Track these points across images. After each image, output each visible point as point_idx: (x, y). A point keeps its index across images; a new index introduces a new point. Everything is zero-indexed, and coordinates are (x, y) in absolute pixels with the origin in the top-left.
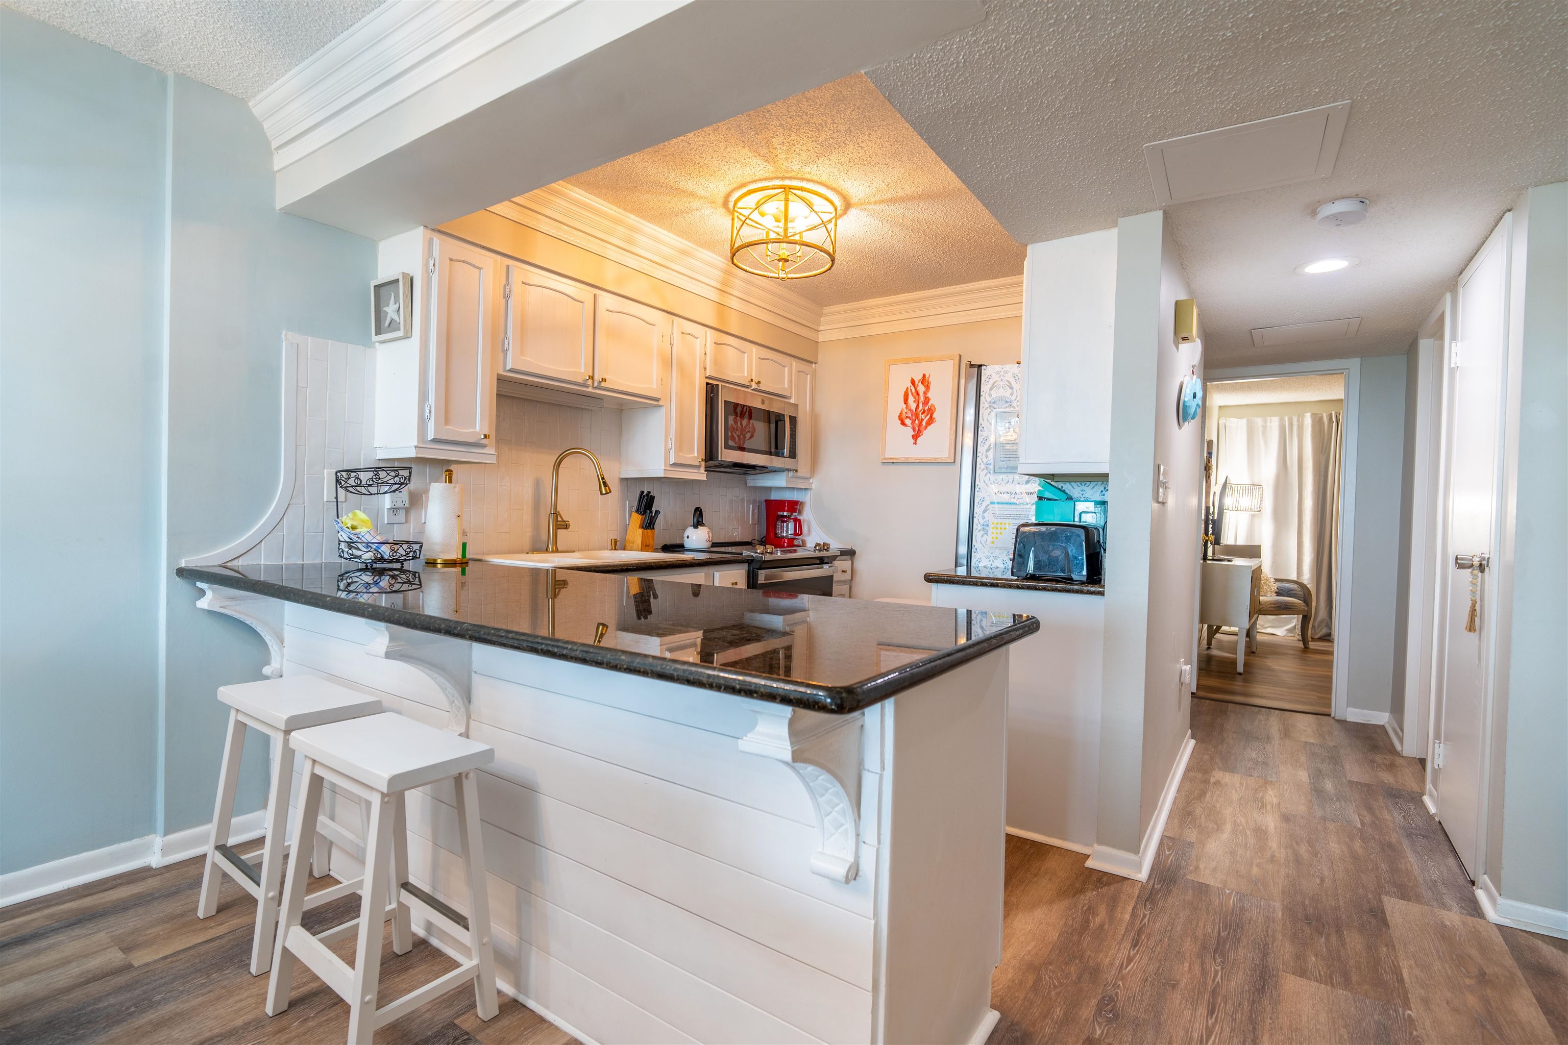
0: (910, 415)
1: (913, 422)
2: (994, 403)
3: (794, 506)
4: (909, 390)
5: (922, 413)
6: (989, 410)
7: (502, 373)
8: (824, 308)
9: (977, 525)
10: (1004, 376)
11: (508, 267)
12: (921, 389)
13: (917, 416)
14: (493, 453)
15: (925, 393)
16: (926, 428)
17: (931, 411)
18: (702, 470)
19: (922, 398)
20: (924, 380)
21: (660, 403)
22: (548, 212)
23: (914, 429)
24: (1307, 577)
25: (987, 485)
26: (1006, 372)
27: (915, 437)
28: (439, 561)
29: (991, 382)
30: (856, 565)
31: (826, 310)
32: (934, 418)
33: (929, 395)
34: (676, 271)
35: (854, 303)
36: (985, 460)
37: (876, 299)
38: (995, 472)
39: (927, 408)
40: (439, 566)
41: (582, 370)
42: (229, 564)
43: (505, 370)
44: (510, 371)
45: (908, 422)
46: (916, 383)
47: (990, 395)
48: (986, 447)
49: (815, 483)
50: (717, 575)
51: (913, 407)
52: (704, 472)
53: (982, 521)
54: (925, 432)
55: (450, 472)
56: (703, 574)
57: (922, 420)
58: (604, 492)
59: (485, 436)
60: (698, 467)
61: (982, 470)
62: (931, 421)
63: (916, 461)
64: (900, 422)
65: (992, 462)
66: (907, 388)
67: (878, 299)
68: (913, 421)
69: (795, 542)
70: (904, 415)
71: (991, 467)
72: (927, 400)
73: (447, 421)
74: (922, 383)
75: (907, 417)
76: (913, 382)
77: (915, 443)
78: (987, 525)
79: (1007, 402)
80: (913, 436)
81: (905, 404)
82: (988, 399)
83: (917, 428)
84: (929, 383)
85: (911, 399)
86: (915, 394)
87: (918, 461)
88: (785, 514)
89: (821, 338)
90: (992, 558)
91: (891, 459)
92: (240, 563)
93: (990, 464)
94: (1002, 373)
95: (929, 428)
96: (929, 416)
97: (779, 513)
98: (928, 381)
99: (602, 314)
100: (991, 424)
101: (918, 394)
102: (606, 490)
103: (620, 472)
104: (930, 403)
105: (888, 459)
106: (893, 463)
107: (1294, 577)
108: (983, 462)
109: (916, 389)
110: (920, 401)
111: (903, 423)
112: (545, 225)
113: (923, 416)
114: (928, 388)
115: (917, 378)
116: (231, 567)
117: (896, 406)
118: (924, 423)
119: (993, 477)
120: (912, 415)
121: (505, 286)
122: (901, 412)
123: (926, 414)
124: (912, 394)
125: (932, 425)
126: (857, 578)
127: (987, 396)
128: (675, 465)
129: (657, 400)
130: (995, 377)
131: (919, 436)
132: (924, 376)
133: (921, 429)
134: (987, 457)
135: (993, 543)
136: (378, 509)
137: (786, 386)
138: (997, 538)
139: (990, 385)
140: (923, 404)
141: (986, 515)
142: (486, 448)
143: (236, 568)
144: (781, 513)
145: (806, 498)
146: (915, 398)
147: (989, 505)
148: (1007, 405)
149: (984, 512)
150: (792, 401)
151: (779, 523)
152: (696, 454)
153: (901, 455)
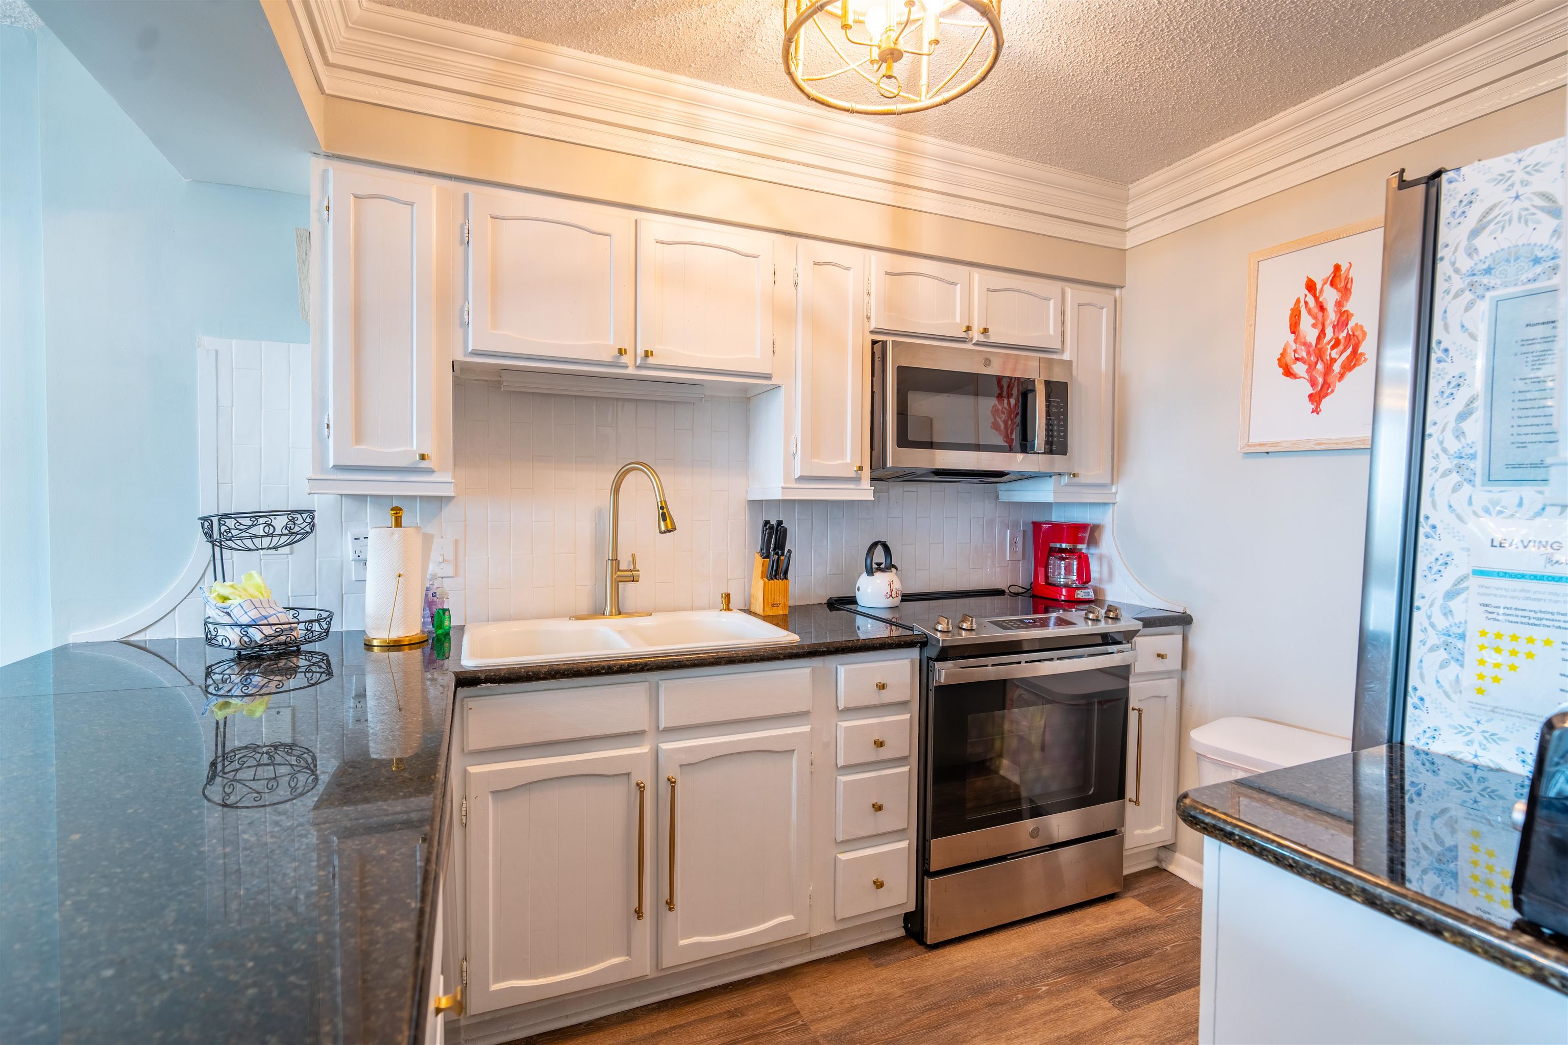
0: (1304, 354)
1: (1311, 368)
2: (1488, 271)
3: (1081, 533)
4: (1302, 304)
5: (1333, 348)
6: (1468, 296)
7: (460, 357)
8: (1130, 186)
9: (1424, 630)
10: (1525, 183)
11: (466, 196)
12: (1330, 296)
13: (1320, 355)
14: (450, 480)
15: (1339, 304)
16: (1342, 376)
17: (1355, 343)
18: (866, 483)
19: (1332, 316)
20: (1338, 277)
21: (774, 381)
22: (529, 99)
23: (1313, 383)
25: (1460, 518)
26: (1537, 168)
27: (1316, 398)
28: (375, 643)
29: (1474, 213)
30: (1193, 643)
31: (1134, 189)
32: (1362, 354)
33: (1348, 306)
34: (799, 163)
35: (1183, 161)
36: (1453, 445)
37: (1227, 140)
38: (1490, 479)
39: (1344, 334)
40: (376, 648)
41: (612, 342)
42: (132, 639)
43: (465, 356)
44: (475, 353)
45: (1300, 368)
46: (1318, 287)
47: (1472, 252)
48: (1458, 405)
49: (1120, 492)
50: (842, 670)
51: (1312, 336)
52: (869, 487)
53: (1442, 623)
54: (1339, 385)
55: (397, 511)
56: (808, 671)
57: (1333, 361)
58: (663, 529)
59: (423, 457)
60: (857, 480)
61: (1444, 475)
62: (1354, 360)
63: (1317, 448)
64: (1281, 370)
65: (1480, 449)
66: (1298, 301)
67: (1230, 138)
68: (1310, 366)
69: (1080, 594)
70: (1291, 356)
71: (1478, 465)
72: (1344, 318)
73: (359, 437)
74: (1332, 284)
75: (1297, 359)
76: (1311, 286)
77: (1316, 411)
78: (1462, 637)
79: (1537, 261)
80: (1311, 396)
81: (1293, 332)
82: (1465, 264)
83: (1320, 380)
84: (1349, 281)
85: (1306, 321)
86: (1316, 310)
87: (1323, 447)
88: (1064, 546)
89: (1130, 241)
90: (1477, 736)
91: (1260, 445)
92: (148, 638)
93: (1473, 457)
94: (1519, 175)
95: (1349, 376)
96: (1350, 349)
97: (1052, 545)
98: (1346, 278)
99: (650, 252)
100: (1473, 337)
101: (1322, 308)
102: (666, 525)
103: (747, 492)
104: (1351, 324)
105: (1255, 445)
106: (1266, 453)
108: (1445, 450)
109: (1316, 299)
110: (1328, 322)
111: (1288, 373)
112: (524, 121)
113: (1334, 353)
114: (1346, 292)
115: (1321, 275)
116: (134, 643)
117: (1273, 339)
118: (1337, 367)
119: (1482, 495)
120: (1308, 353)
121: (462, 226)
122: (1285, 350)
123: (1341, 347)
124: (1309, 311)
125: (1357, 368)
126: (1195, 668)
127: (1461, 254)
128: (802, 479)
129: (768, 377)
130: (1490, 195)
131: (1326, 395)
132: (1337, 268)
133: (1329, 380)
134: (1459, 434)
135: (1481, 691)
136: (342, 561)
137: (1052, 332)
138: (1496, 680)
139: (1470, 222)
140: (1334, 327)
141: (1454, 604)
142: (434, 474)
143: (142, 645)
144: (1058, 545)
145: (1105, 520)
146: (1315, 318)
147: (1464, 578)
148: (1539, 269)
149: (1451, 595)
150: (1066, 356)
151: (1052, 560)
152: (848, 460)
153: (1285, 437)
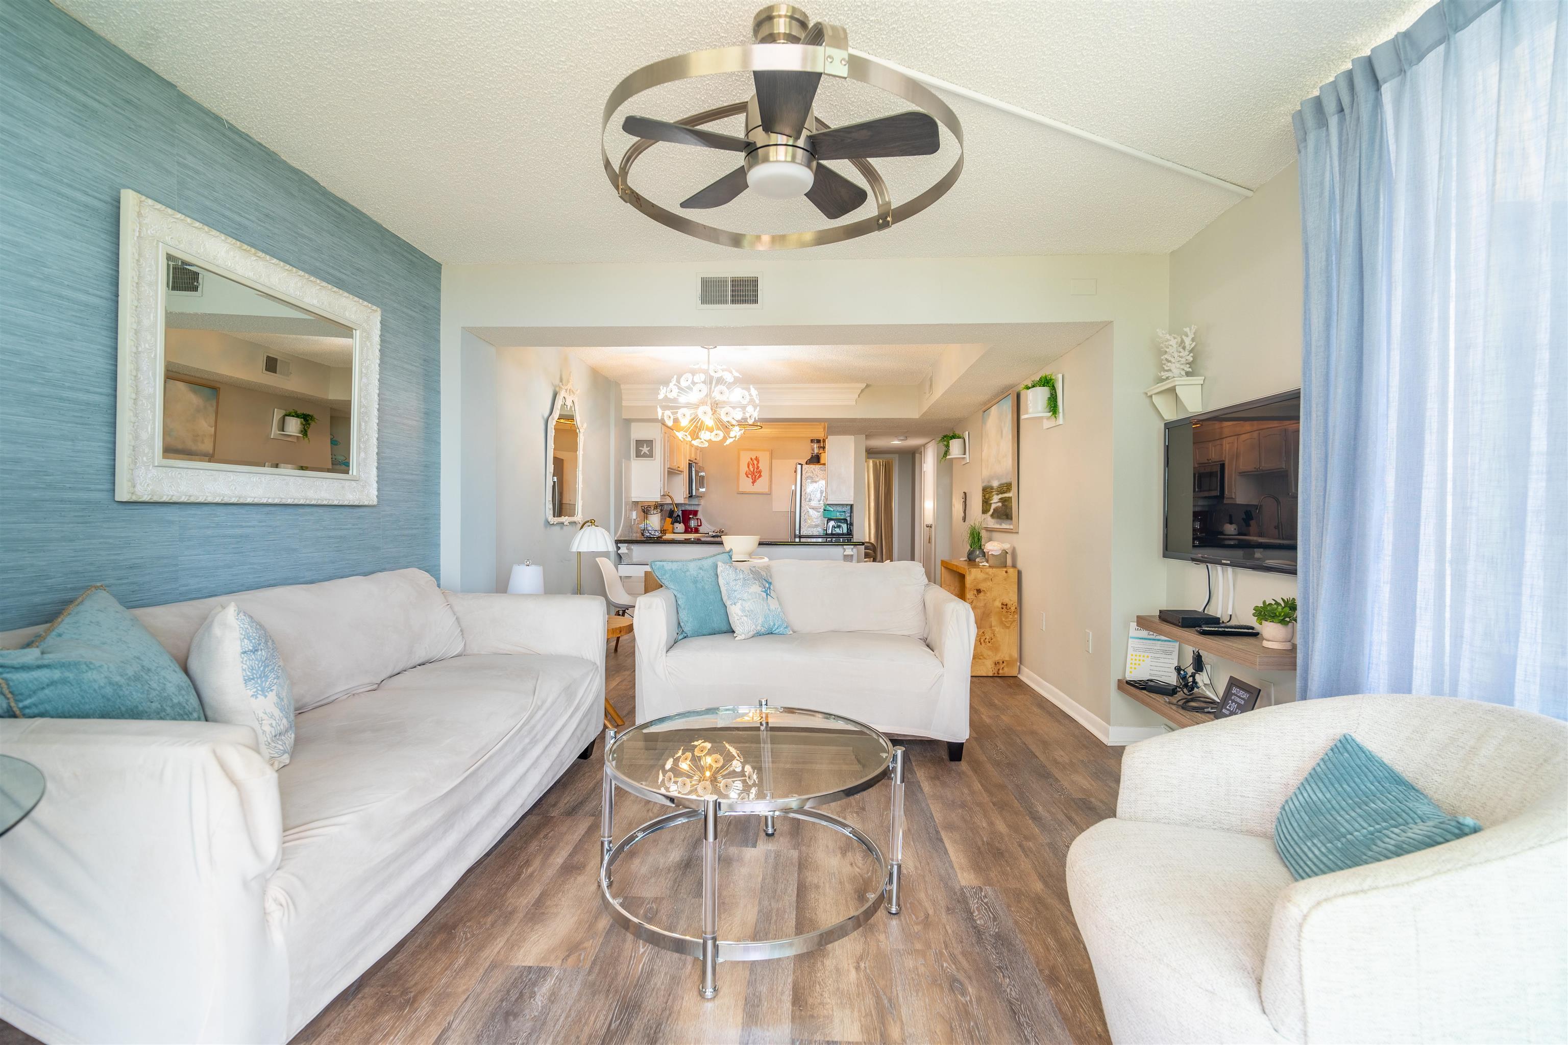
0: (751, 473)
1: (752, 477)
3: (695, 513)
12: (755, 462)
13: (754, 474)
15: (757, 464)
17: (760, 472)
20: (757, 459)
21: (683, 473)
24: (873, 541)
27: (753, 483)
33: (759, 465)
39: (758, 471)
45: (750, 476)
51: (752, 470)
62: (760, 476)
64: (746, 476)
66: (749, 462)
70: (748, 473)
72: (758, 468)
76: (751, 459)
77: (753, 485)
81: (748, 468)
83: (754, 479)
85: (751, 467)
87: (754, 493)
88: (691, 516)
95: (759, 479)
101: (754, 464)
105: (741, 491)
106: (743, 493)
107: (868, 540)
109: (753, 462)
110: (755, 467)
113: (756, 474)
114: (758, 462)
117: (744, 468)
118: (757, 477)
128: (686, 498)
133: (756, 480)
145: (699, 509)
153: (747, 490)
